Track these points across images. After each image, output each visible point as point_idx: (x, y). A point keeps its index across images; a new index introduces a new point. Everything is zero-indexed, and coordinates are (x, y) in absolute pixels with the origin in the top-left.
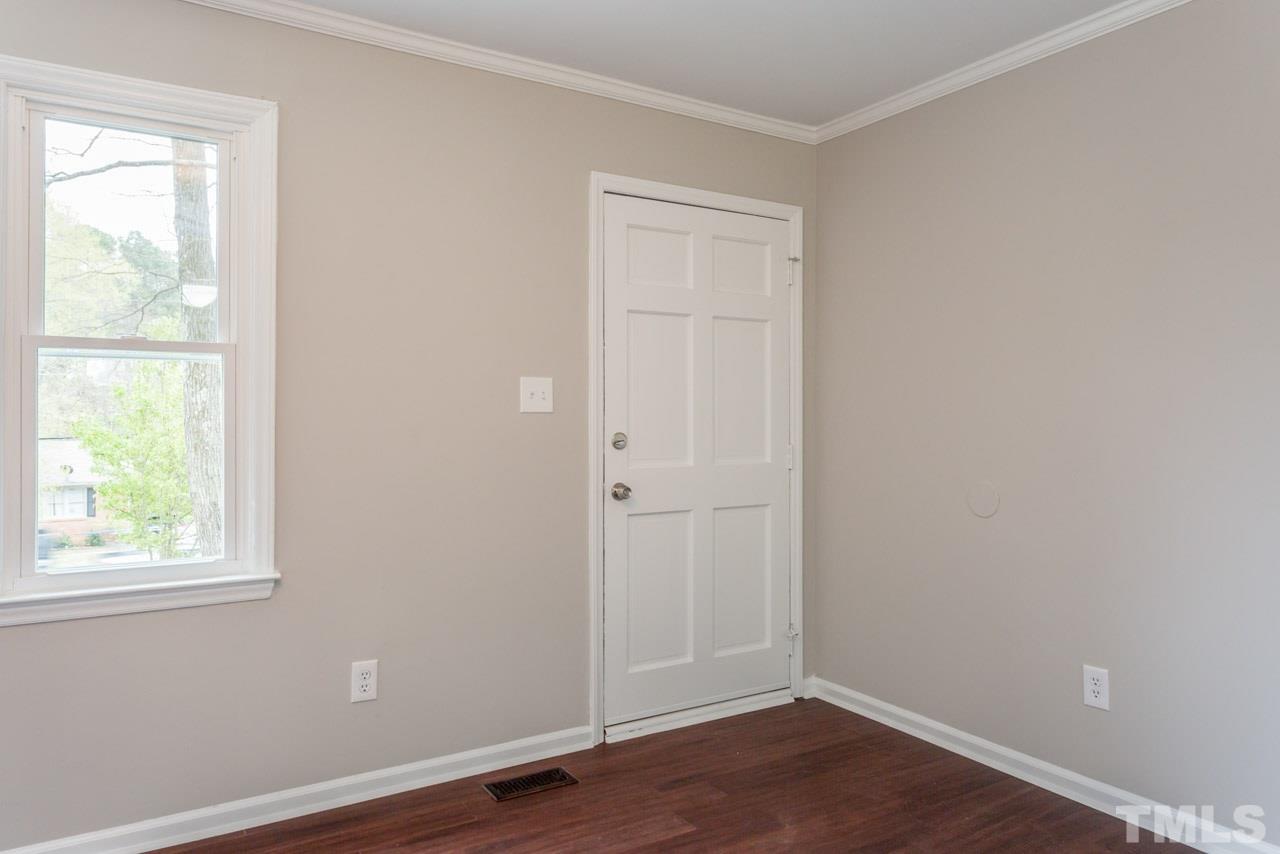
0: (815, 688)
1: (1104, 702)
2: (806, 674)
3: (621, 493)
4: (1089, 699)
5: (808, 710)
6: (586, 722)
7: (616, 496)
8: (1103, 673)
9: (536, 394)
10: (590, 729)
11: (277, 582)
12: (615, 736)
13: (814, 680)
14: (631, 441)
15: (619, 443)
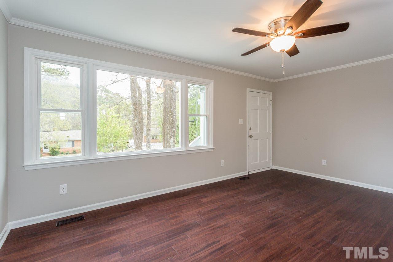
0: (274, 167)
1: (326, 164)
2: (272, 165)
3: (251, 137)
4: (323, 164)
5: (273, 170)
6: (246, 171)
7: (250, 137)
8: (325, 161)
9: (241, 122)
10: (247, 172)
11: (214, 148)
12: (250, 173)
13: (274, 166)
14: (252, 129)
15: (250, 129)
